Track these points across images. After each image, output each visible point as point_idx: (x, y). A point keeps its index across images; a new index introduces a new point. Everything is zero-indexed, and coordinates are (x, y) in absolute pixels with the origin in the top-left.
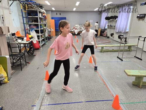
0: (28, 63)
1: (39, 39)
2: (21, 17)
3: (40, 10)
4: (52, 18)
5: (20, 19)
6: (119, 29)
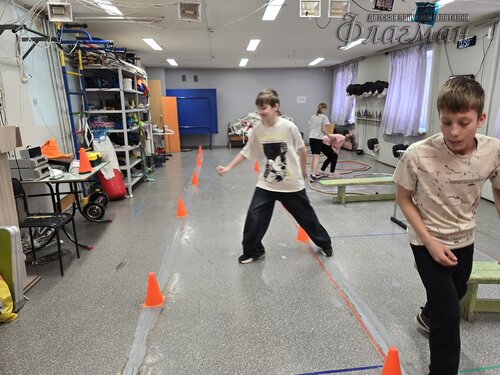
0: (85, 247)
1: (122, 163)
3: (125, 69)
4: (169, 93)
5: (57, 99)
6: (394, 124)
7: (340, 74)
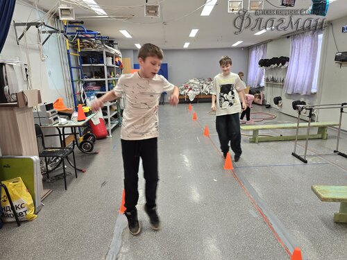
0: (81, 171)
1: (105, 114)
3: (108, 51)
4: (136, 67)
6: (294, 86)
7: (254, 52)
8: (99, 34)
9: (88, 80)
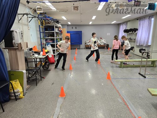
0: (43, 78)
1: (54, 53)
2: (39, 33)
3: (56, 25)
4: (68, 32)
5: (37, 34)
6: (140, 42)
7: (121, 26)
8: (53, 18)
9: (48, 38)
